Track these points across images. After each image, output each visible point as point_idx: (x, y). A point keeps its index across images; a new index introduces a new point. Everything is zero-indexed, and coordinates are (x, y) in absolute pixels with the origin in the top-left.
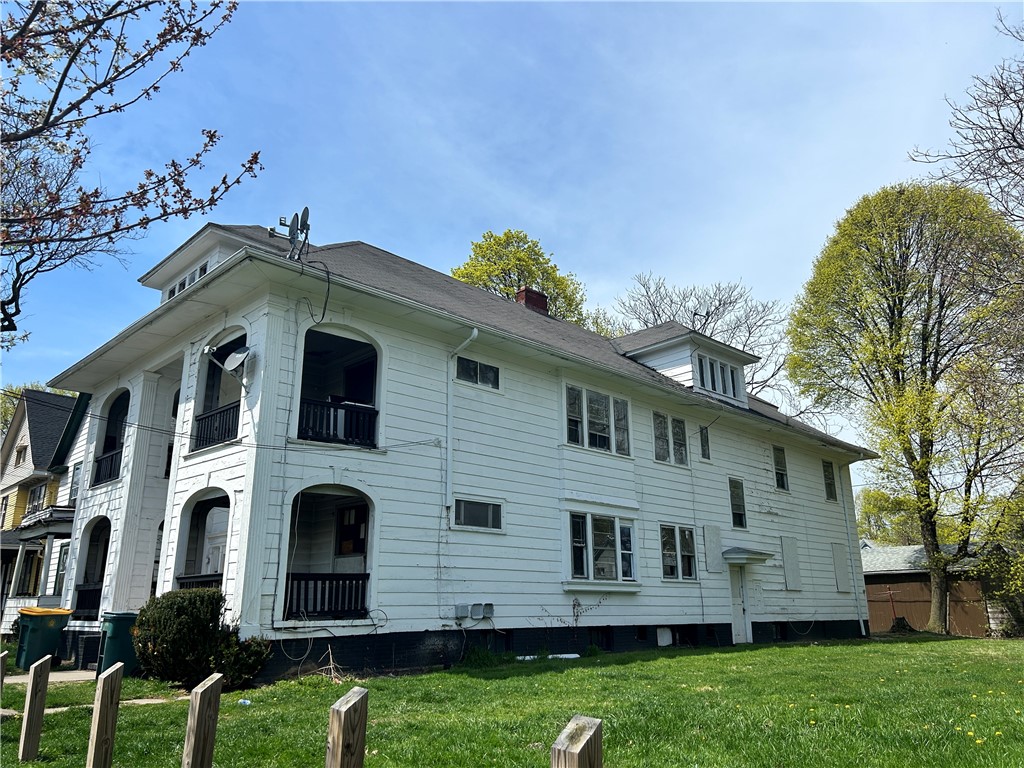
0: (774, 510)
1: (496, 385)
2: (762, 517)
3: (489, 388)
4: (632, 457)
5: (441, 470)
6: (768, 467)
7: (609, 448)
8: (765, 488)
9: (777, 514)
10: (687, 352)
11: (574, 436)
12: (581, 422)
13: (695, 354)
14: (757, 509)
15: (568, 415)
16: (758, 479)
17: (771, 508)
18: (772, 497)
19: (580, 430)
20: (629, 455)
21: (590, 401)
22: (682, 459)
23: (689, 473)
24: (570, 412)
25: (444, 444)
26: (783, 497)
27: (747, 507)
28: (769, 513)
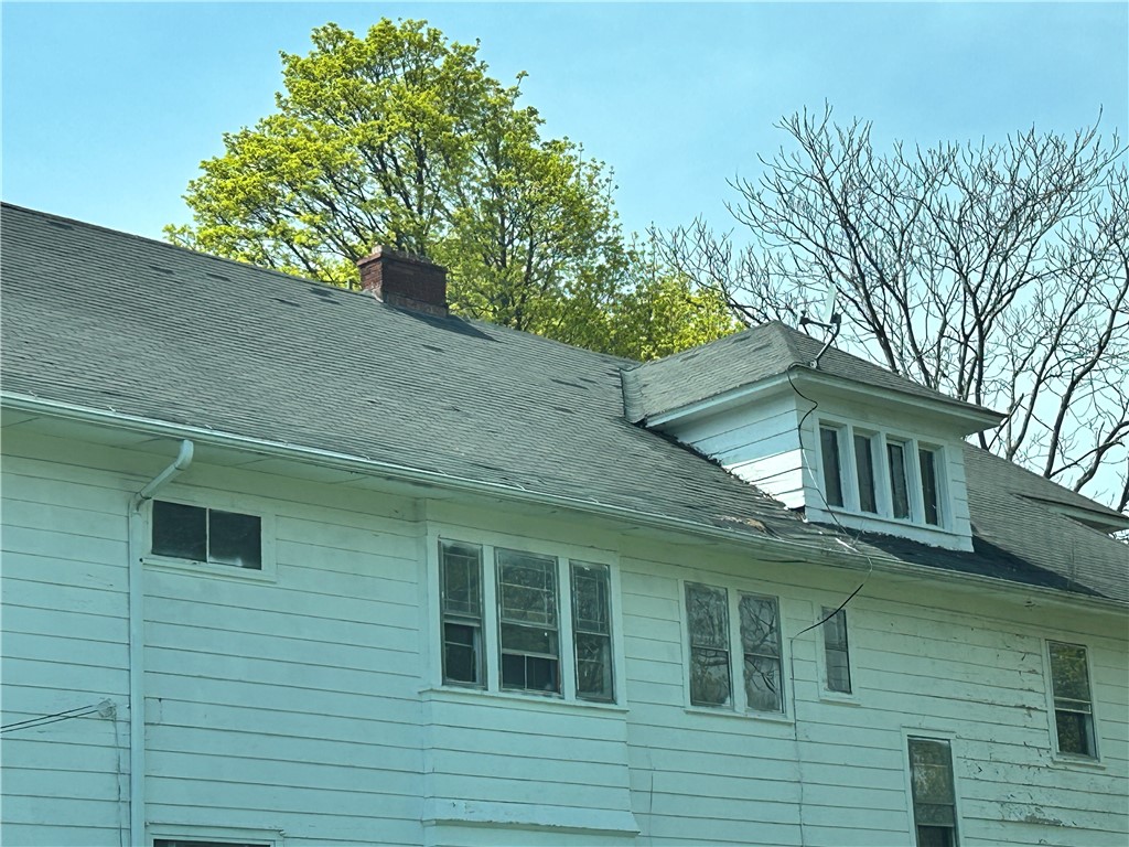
0: (1049, 815)
1: (254, 560)
2: (1010, 832)
3: (236, 568)
4: (622, 703)
5: (118, 773)
6: (1031, 700)
7: (557, 688)
8: (1022, 756)
9: (1056, 824)
10: (786, 418)
11: (460, 664)
12: (481, 630)
13: (813, 422)
14: (994, 812)
15: (443, 616)
16: (1000, 734)
17: (1039, 807)
18: (1045, 778)
19: (477, 648)
20: (613, 701)
21: (506, 573)
22: (767, 700)
23: (788, 731)
24: (452, 606)
25: (122, 714)
26: (1079, 775)
27: (962, 808)
28: (1032, 821)
